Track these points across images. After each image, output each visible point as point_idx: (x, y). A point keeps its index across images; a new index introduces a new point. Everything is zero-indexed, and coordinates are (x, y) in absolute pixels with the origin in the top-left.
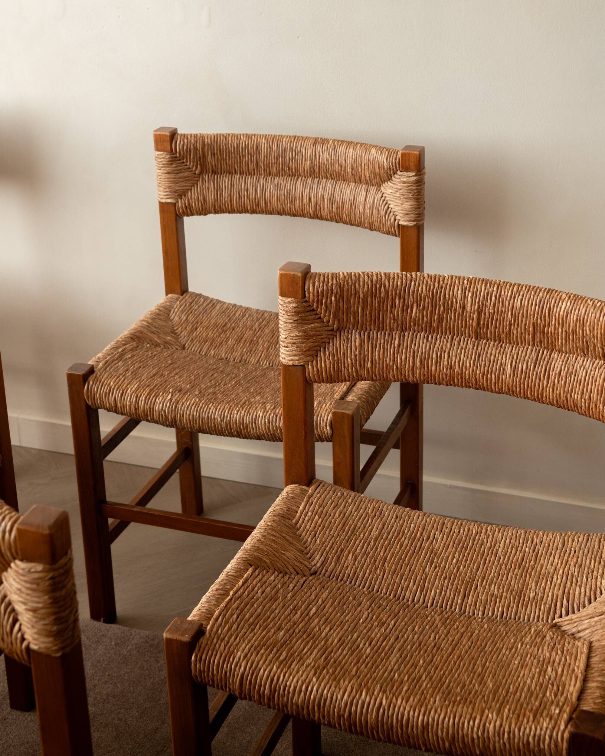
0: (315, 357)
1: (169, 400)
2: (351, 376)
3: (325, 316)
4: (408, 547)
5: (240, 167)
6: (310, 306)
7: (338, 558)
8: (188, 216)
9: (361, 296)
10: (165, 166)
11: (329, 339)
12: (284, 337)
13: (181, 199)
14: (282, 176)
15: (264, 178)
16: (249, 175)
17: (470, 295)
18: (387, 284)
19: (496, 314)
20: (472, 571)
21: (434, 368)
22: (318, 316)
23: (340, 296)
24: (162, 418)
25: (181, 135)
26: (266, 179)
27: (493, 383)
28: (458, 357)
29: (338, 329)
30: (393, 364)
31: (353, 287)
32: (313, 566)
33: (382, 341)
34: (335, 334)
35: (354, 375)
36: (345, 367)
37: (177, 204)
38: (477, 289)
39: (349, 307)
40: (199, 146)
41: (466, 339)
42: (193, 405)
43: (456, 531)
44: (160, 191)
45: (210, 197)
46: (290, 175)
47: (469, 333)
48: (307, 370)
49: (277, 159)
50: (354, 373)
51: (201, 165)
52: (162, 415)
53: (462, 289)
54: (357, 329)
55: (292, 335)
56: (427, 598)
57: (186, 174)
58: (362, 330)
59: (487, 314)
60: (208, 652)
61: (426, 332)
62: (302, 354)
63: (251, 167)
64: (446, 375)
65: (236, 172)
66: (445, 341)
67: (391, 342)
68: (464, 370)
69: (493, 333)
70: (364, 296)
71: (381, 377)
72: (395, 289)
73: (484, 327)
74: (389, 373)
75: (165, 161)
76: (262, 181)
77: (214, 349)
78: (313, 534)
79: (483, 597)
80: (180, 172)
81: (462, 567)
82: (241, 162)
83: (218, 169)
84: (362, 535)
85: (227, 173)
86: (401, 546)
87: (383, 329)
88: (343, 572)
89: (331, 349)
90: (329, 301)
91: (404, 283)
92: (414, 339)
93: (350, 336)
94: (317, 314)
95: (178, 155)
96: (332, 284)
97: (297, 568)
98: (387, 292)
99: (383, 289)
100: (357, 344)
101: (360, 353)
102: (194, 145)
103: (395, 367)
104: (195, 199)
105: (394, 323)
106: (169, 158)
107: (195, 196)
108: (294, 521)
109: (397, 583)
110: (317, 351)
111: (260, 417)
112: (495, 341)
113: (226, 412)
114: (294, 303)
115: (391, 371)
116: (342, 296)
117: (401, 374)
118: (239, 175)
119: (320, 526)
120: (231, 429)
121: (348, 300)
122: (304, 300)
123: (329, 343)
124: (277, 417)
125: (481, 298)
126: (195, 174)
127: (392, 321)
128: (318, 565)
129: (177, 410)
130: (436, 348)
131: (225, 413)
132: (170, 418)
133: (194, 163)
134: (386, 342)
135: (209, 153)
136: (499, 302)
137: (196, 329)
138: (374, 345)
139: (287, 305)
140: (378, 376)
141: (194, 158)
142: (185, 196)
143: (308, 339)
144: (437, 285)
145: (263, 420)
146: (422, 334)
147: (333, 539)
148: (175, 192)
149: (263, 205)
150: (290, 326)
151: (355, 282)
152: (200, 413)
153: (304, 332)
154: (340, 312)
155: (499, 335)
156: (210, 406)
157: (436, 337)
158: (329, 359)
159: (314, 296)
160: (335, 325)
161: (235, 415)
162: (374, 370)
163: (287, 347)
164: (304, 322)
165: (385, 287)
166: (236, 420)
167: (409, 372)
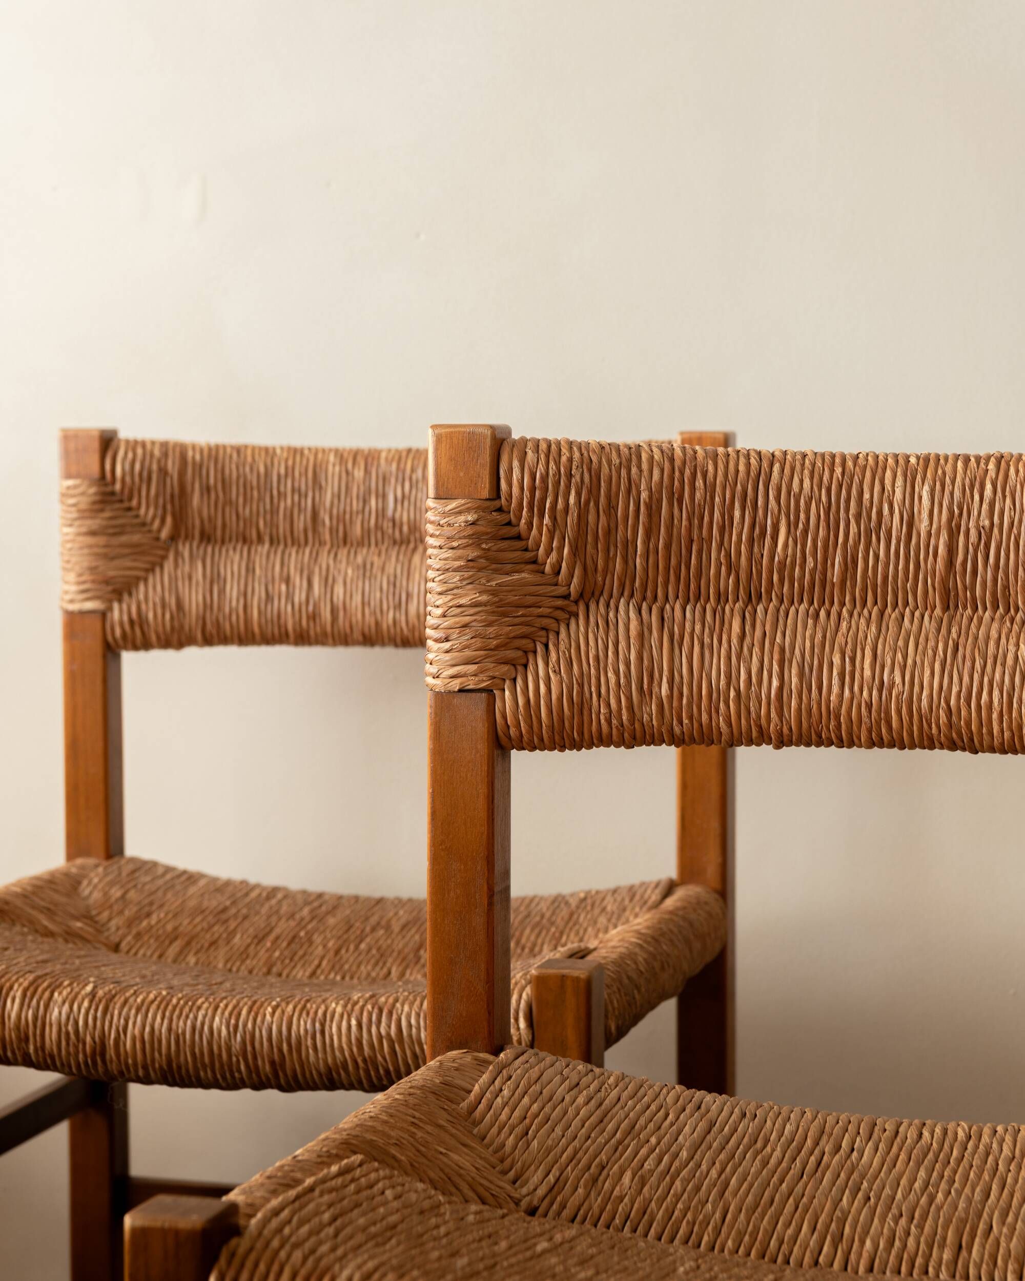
0: (520, 668)
1: (87, 995)
2: (614, 722)
3: (548, 552)
4: (784, 1165)
5: (273, 525)
6: (509, 523)
7: (595, 1180)
8: (136, 648)
9: (644, 495)
10: (83, 514)
11: (557, 620)
12: (439, 611)
13: (120, 601)
14: (377, 545)
15: (329, 552)
16: (293, 544)
17: (926, 488)
18: (711, 468)
19: (996, 530)
20: (969, 1201)
21: (835, 689)
22: (528, 555)
23: (590, 492)
24: (68, 1044)
25: (127, 442)
26: (336, 555)
27: (995, 716)
28: (899, 656)
29: (581, 596)
30: (728, 684)
31: (624, 472)
32: (524, 1197)
33: (698, 627)
34: (574, 608)
35: (624, 718)
36: (599, 695)
37: (109, 615)
38: (944, 473)
39: (612, 525)
40: (172, 467)
41: (917, 614)
42: (152, 1002)
43: (912, 1134)
44: (66, 582)
45: (194, 599)
46: (395, 542)
47: (926, 592)
48: (498, 704)
49: (365, 502)
50: (624, 711)
51: (174, 515)
52: (68, 1033)
53: (905, 476)
54: (632, 596)
55: (463, 601)
56: (853, 1257)
57: (136, 538)
58: (644, 599)
59: (973, 533)
60: (256, 1265)
61: (811, 603)
62: (487, 657)
63: (300, 525)
64: (869, 706)
65: (260, 539)
66: (862, 621)
67: (721, 630)
68: (916, 689)
69: (989, 583)
70: (650, 497)
71: (696, 725)
72: (730, 482)
73: (965, 570)
74: (717, 712)
75: (84, 502)
76: (325, 559)
77: (196, 953)
78: (519, 1130)
79: (1012, 1246)
80: (120, 531)
81: (940, 1196)
82: (274, 511)
83: (215, 529)
84: (653, 1140)
85: (237, 541)
86: (765, 1163)
87: (698, 599)
88: (609, 1207)
89: (562, 647)
90: (560, 505)
91: (753, 468)
92: (781, 622)
93: (611, 615)
94: (526, 550)
95: (118, 486)
96: (570, 460)
97: (481, 1190)
98: (710, 489)
99: (699, 483)
100: (633, 632)
101: (640, 658)
102: (159, 461)
103: (732, 694)
104: (154, 604)
105: (729, 575)
106: (95, 494)
107: (154, 597)
108: (464, 1105)
109: (766, 1230)
110: (526, 652)
111: (337, 1016)
112: (996, 608)
113: (244, 1012)
114: (468, 510)
115: (722, 705)
116: (594, 491)
117: (749, 712)
118: (267, 546)
119: (537, 1116)
120: (255, 1057)
121: (611, 507)
122: (496, 504)
123: (558, 633)
124: (381, 1011)
125: (957, 494)
126: (158, 539)
127: (723, 568)
128: (541, 1192)
129: (108, 1017)
130: (840, 639)
131: (239, 1014)
132: (88, 1039)
133: (156, 508)
134: (707, 630)
135: (197, 486)
136: (1004, 497)
137: (148, 915)
138: (676, 637)
139: (451, 519)
140: (686, 721)
141: (157, 496)
142: (130, 594)
143: (504, 615)
144: (838, 470)
145: (344, 1024)
146: (802, 608)
147: (576, 1143)
148: (107, 582)
149: (326, 614)
150: (456, 578)
151: (629, 460)
152: (171, 1020)
153: (493, 593)
154: (590, 538)
155: (1006, 587)
156: (200, 1001)
157: (839, 615)
158: (558, 672)
159: (522, 489)
160: (575, 580)
161: (268, 1017)
162: (675, 704)
163: (447, 640)
164: (494, 566)
165: (705, 475)
166: (270, 1029)
167: (769, 704)
